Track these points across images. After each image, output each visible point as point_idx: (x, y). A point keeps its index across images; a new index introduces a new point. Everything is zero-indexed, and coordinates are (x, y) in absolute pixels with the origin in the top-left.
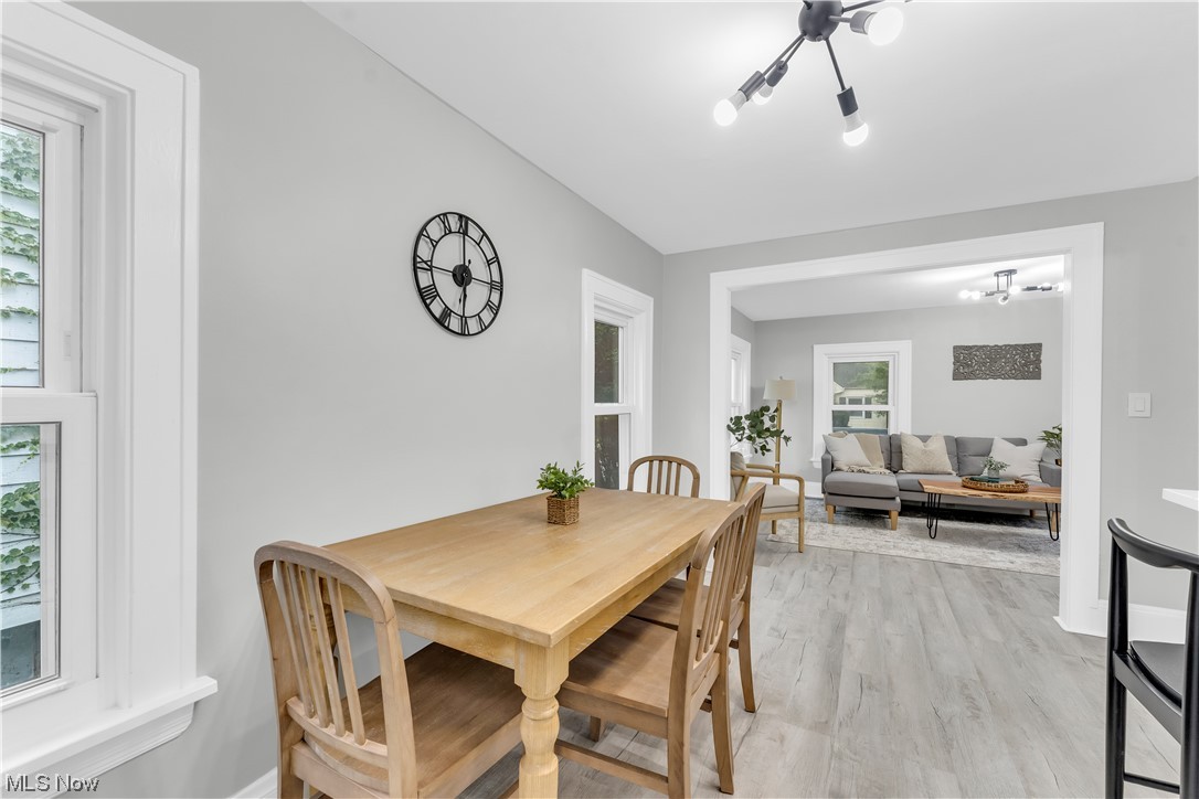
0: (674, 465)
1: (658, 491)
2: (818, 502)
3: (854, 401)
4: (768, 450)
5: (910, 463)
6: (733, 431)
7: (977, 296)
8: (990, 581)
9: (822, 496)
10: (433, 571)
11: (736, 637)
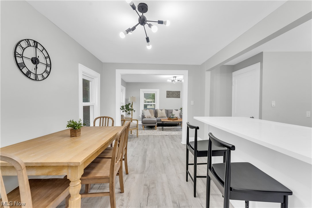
0: (107, 119)
1: (103, 126)
2: (141, 126)
3: (148, 102)
4: (130, 114)
5: (159, 115)
6: (122, 110)
7: (170, 81)
8: (172, 137)
9: (142, 124)
10: (32, 155)
11: (124, 158)
